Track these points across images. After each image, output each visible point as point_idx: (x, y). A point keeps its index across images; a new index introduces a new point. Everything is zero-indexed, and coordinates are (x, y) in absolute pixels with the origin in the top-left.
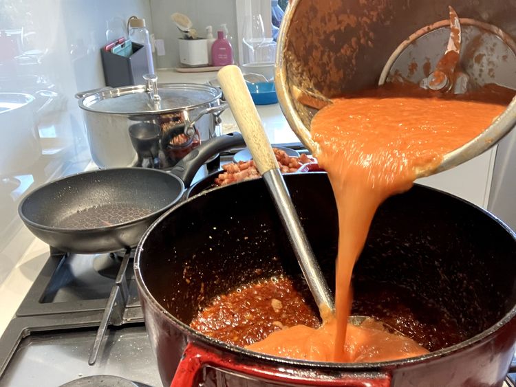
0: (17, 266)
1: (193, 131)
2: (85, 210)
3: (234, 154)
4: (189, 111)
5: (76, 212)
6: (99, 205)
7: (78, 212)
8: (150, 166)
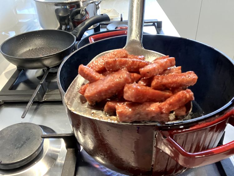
0: (4, 73)
1: (84, 12)
2: (33, 49)
3: (107, 25)
4: (83, 2)
5: (28, 49)
6: (39, 47)
7: (29, 50)
8: (65, 30)
